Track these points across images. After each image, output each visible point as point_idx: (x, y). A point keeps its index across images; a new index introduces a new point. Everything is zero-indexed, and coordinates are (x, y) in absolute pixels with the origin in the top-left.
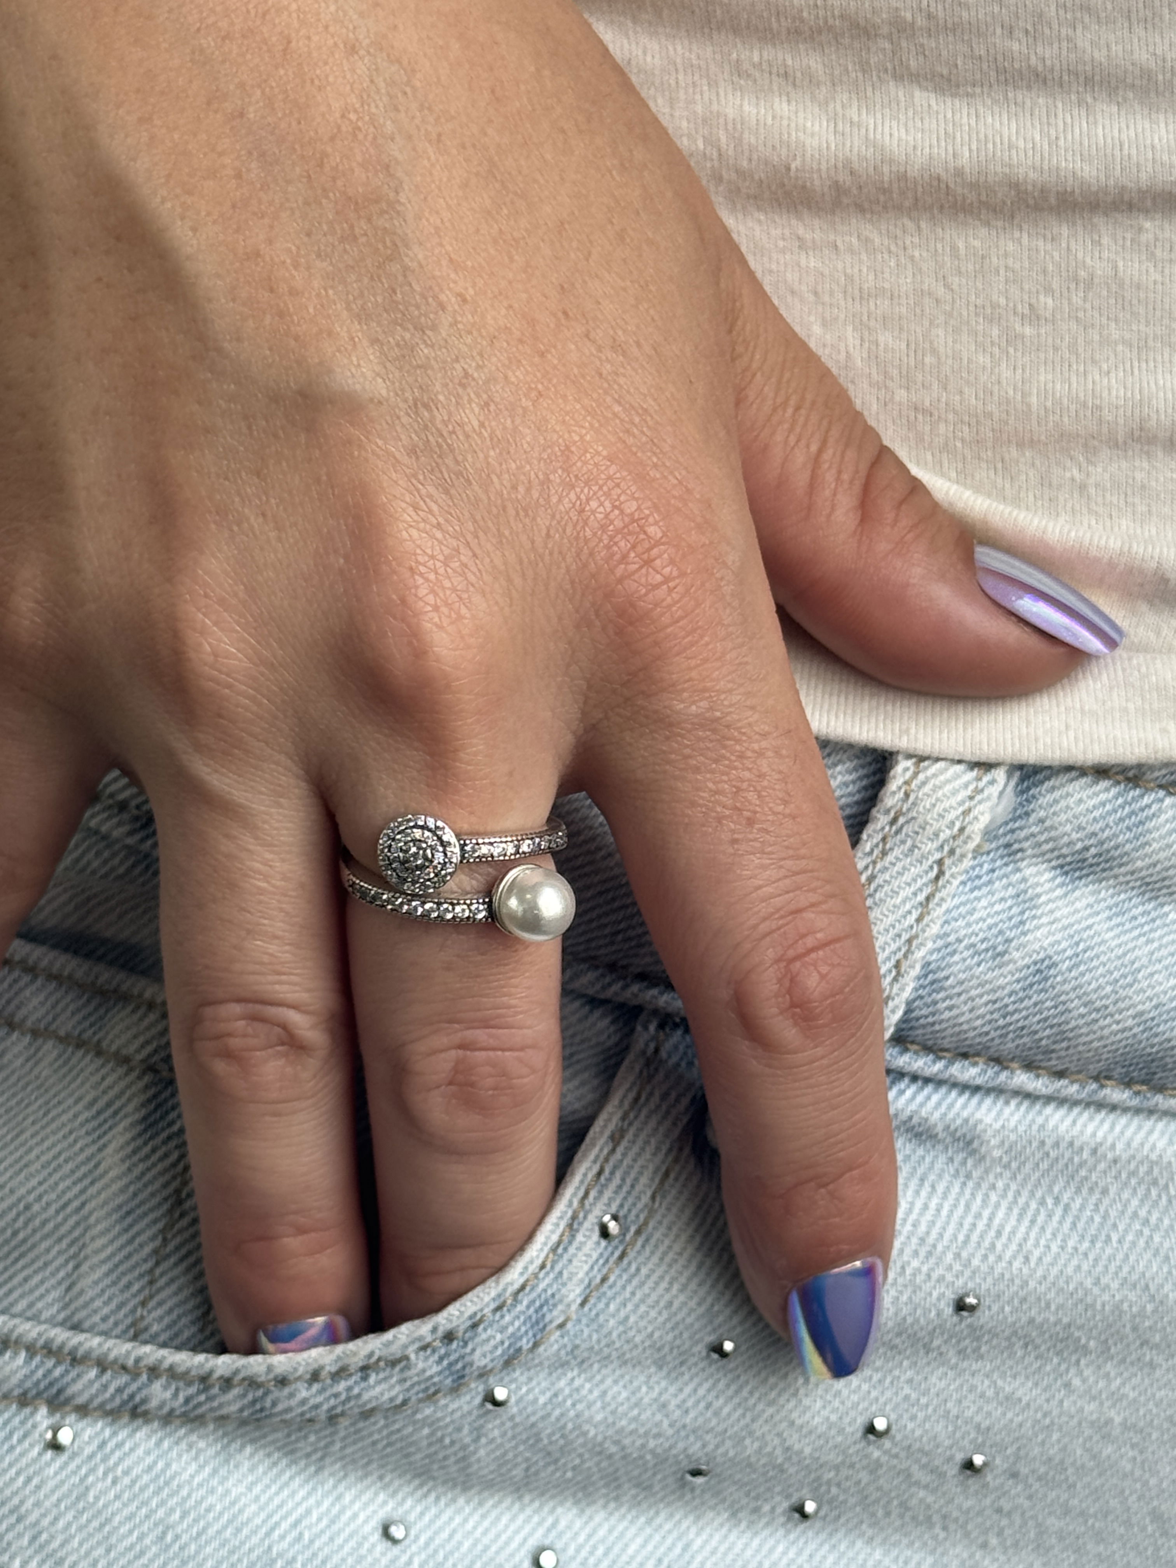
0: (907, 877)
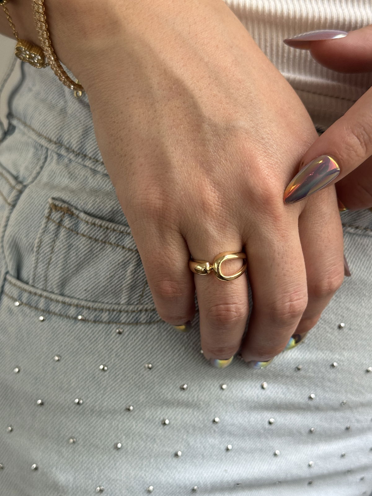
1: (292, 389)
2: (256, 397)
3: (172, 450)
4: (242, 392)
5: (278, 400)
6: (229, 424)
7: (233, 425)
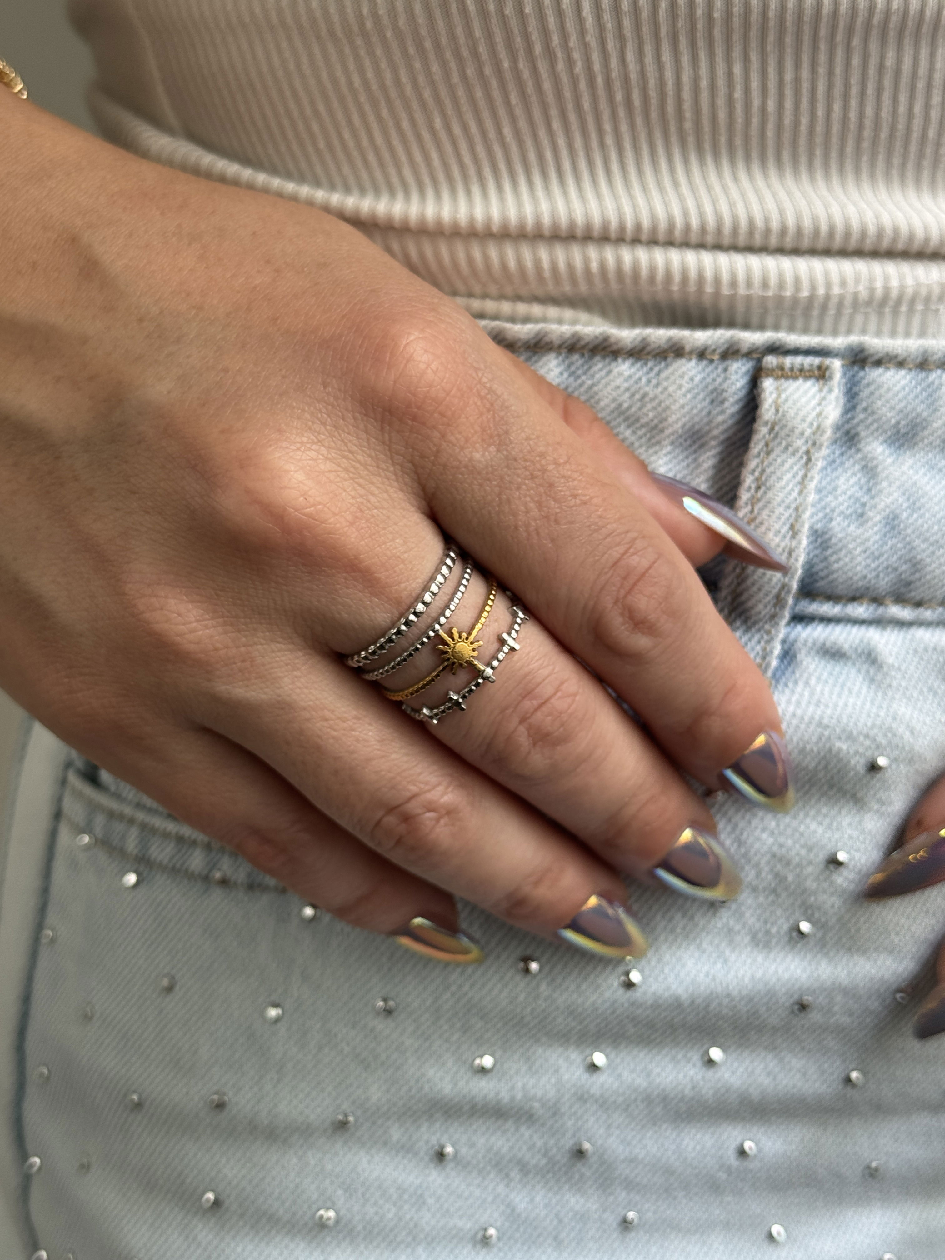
0: (787, 466)
1: (794, 1061)
2: (689, 1087)
3: (469, 1225)
4: (648, 1075)
5: (755, 1094)
6: (622, 1157)
7: (632, 1161)
